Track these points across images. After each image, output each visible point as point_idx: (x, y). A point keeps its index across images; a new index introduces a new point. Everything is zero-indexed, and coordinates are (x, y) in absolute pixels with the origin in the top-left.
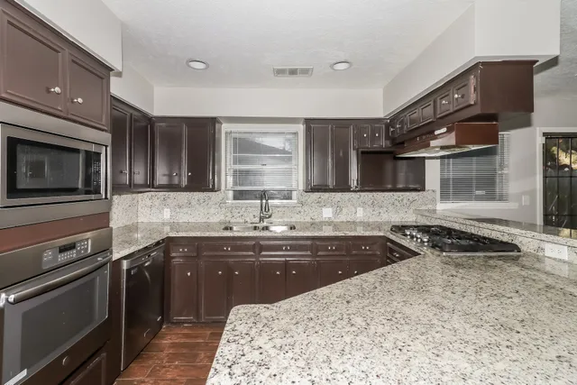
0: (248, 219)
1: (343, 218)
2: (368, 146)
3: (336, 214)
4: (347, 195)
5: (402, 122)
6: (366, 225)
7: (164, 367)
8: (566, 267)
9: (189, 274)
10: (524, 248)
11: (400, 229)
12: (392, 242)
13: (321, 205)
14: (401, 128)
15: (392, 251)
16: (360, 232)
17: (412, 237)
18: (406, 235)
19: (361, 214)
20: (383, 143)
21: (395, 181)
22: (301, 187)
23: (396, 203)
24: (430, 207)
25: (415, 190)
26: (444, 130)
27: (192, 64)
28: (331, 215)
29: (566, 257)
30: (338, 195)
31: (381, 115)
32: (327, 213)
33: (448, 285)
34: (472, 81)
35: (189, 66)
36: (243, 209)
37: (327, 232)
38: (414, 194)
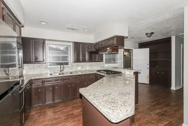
0: (55, 72)
1: (84, 69)
2: (90, 50)
3: (82, 68)
4: (85, 63)
5: (99, 45)
6: (89, 71)
7: (37, 119)
8: (129, 75)
9: (40, 90)
10: (122, 73)
11: (99, 71)
12: (97, 74)
13: (78, 66)
14: (99, 46)
15: (97, 76)
16: (88, 73)
17: (102, 72)
18: (100, 72)
19: (88, 68)
20: (94, 50)
21: (95, 59)
22: (72, 61)
23: (96, 65)
24: (103, 65)
25: (101, 61)
26: (109, 48)
27: (42, 23)
28: (80, 69)
29: (129, 74)
30: (82, 63)
31: (93, 43)
32: (79, 68)
33: (114, 80)
34: (115, 39)
35: (40, 23)
36: (54, 69)
37: (80, 73)
38: (100, 62)
